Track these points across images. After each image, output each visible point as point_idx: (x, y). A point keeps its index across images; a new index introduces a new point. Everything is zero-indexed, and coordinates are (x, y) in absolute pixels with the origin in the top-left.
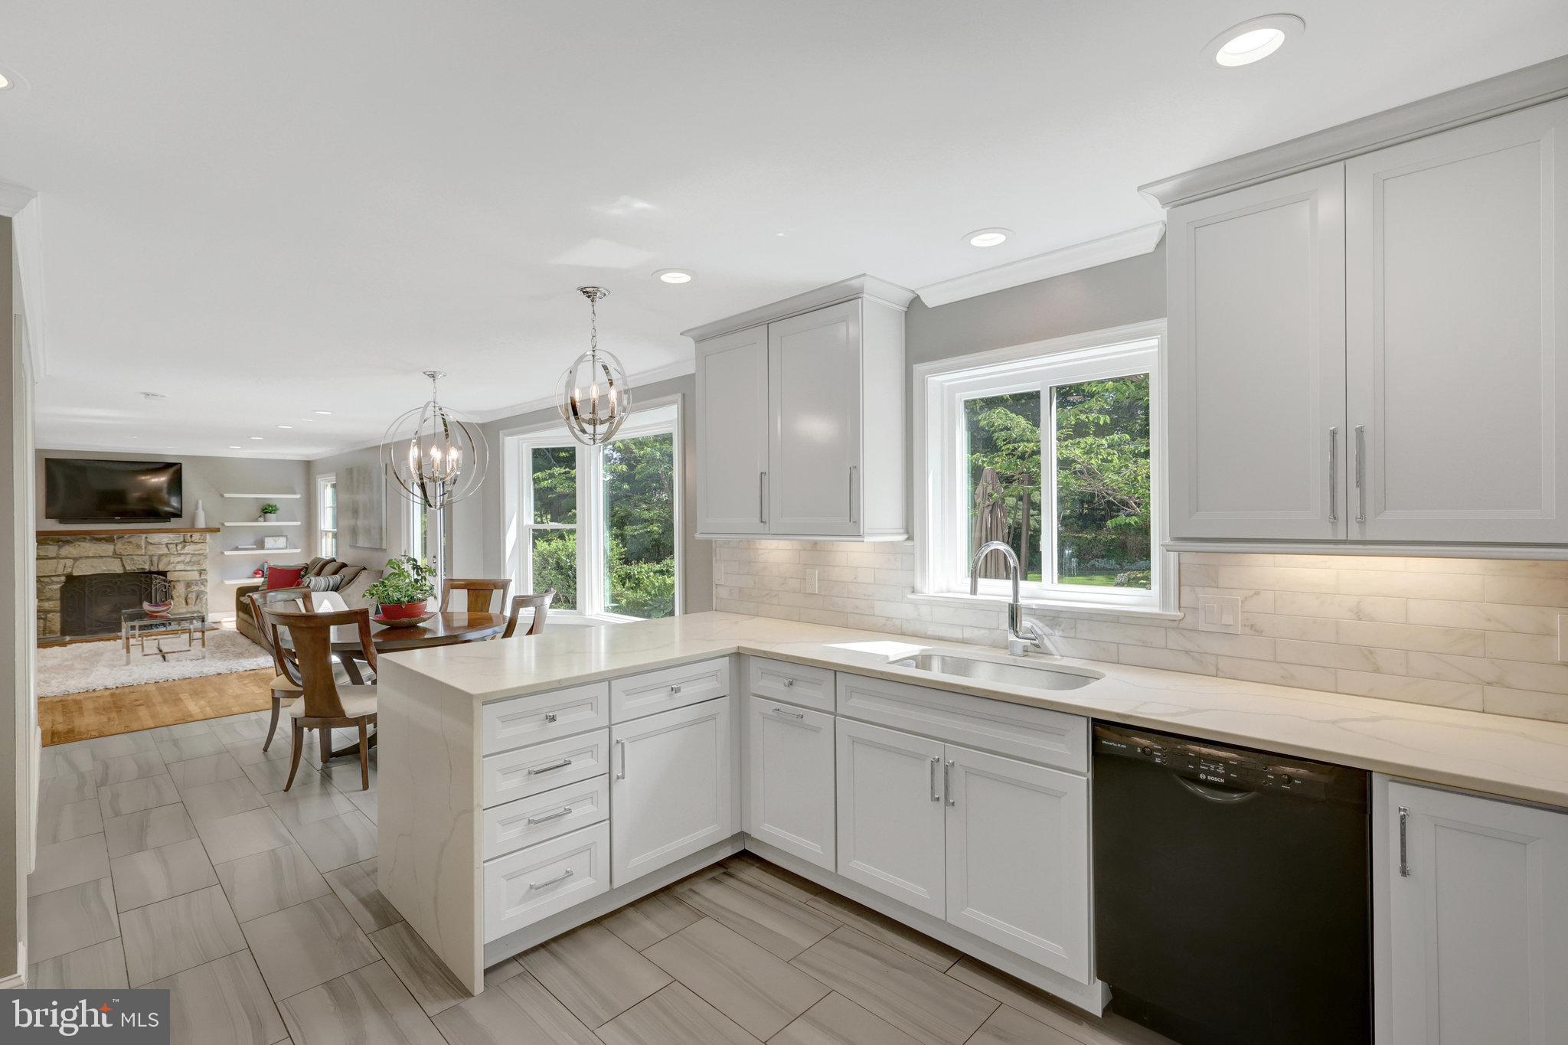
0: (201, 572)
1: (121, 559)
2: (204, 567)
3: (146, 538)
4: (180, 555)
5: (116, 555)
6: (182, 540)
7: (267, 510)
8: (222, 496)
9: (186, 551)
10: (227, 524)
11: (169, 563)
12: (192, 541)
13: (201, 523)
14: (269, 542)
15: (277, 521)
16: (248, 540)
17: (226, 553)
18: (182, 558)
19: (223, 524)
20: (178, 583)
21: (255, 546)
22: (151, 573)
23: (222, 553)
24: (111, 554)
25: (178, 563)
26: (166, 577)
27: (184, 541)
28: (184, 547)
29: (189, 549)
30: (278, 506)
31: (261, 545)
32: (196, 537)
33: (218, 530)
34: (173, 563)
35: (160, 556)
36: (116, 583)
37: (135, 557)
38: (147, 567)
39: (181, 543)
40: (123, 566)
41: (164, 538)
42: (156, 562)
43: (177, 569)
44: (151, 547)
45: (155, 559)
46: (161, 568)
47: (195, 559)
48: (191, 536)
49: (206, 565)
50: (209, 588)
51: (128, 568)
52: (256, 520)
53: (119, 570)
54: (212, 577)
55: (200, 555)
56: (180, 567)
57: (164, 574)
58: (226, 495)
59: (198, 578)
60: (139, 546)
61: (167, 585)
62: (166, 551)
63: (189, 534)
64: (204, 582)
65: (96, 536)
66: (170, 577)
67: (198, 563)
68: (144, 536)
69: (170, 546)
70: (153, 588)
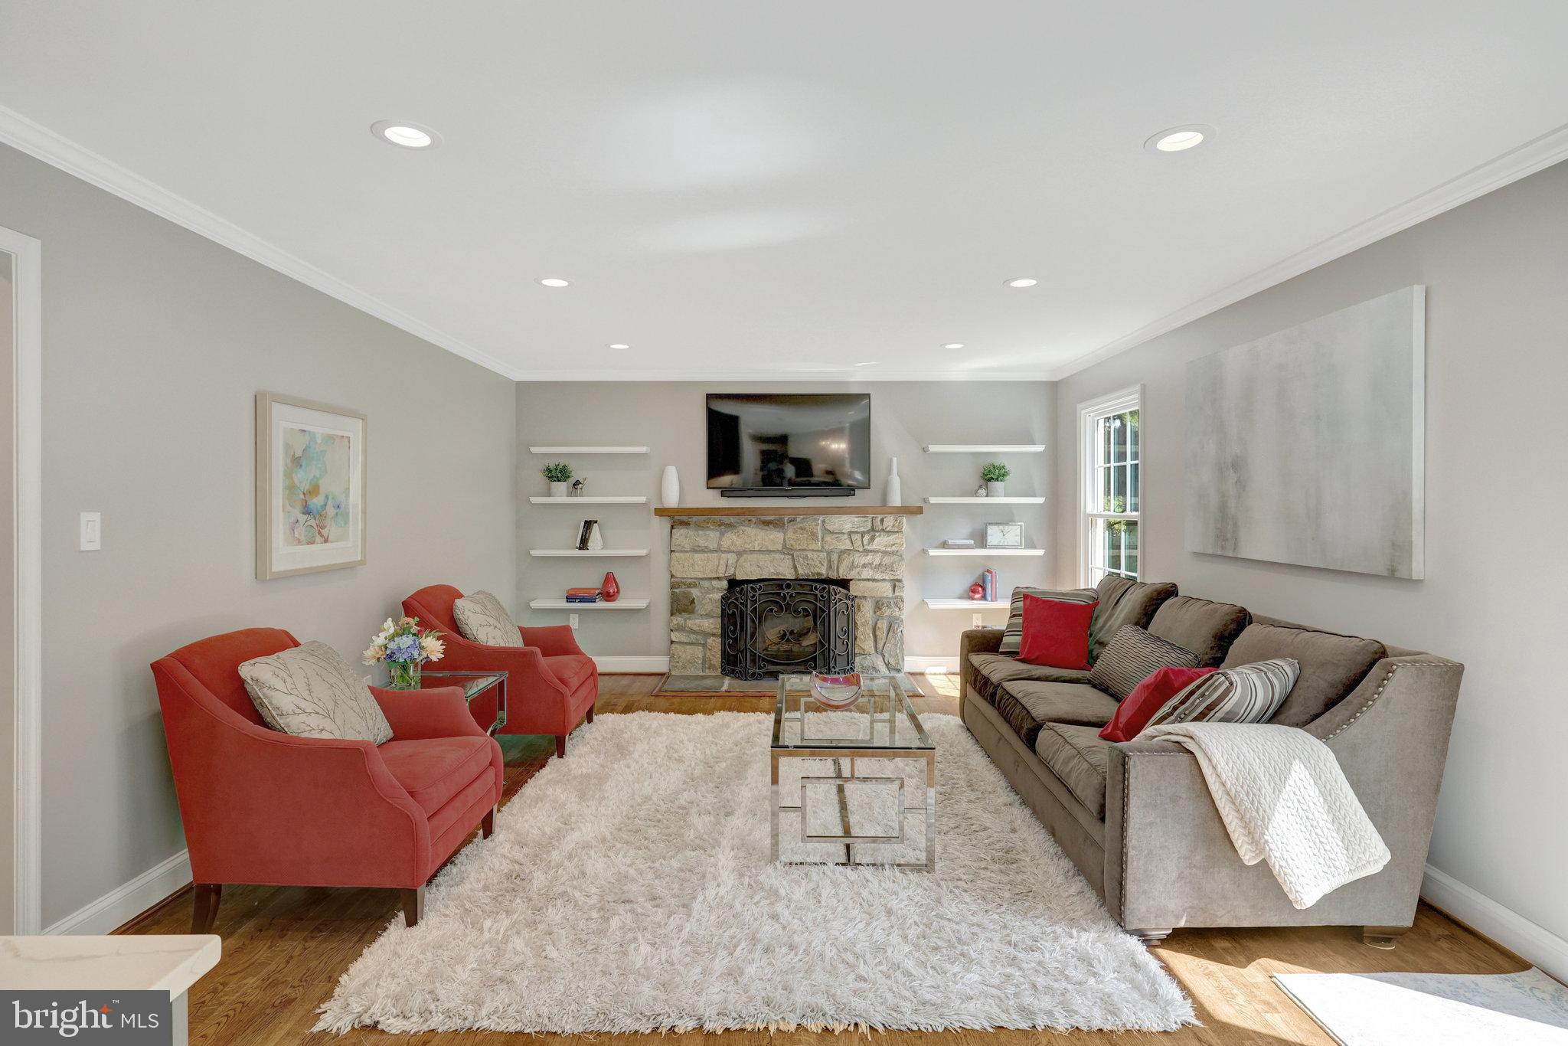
0: (896, 583)
1: (792, 555)
2: (899, 575)
3: (824, 522)
4: (867, 552)
5: (787, 550)
6: (869, 527)
7: (991, 475)
8: (925, 450)
9: (874, 546)
10: (933, 500)
11: (852, 566)
12: (883, 530)
13: (896, 500)
14: (994, 534)
15: (1006, 495)
16: (960, 532)
17: (932, 552)
18: (869, 558)
19: (925, 500)
20: (863, 601)
21: (972, 542)
22: (829, 581)
23: (924, 552)
24: (780, 547)
25: (864, 566)
26: (848, 590)
27: (873, 529)
28: (872, 539)
29: (881, 542)
30: (1008, 467)
31: (981, 540)
32: (889, 521)
33: (919, 511)
34: (857, 567)
35: (843, 552)
36: (784, 597)
37: (810, 554)
38: (824, 571)
39: (868, 532)
40: (795, 568)
41: (847, 523)
42: (836, 562)
43: (863, 577)
44: (828, 538)
45: (835, 557)
46: (843, 574)
47: (887, 560)
48: (882, 521)
49: (903, 572)
50: (907, 612)
51: (801, 571)
52: (975, 494)
53: (789, 574)
54: (910, 592)
55: (893, 553)
56: (867, 573)
57: (844, 583)
58: (933, 448)
59: (890, 594)
60: (814, 536)
61: (849, 603)
62: (847, 545)
63: (880, 517)
64: (898, 602)
65: (762, 518)
66: (855, 589)
67: (891, 568)
68: (821, 518)
69: (855, 537)
70: (832, 610)
